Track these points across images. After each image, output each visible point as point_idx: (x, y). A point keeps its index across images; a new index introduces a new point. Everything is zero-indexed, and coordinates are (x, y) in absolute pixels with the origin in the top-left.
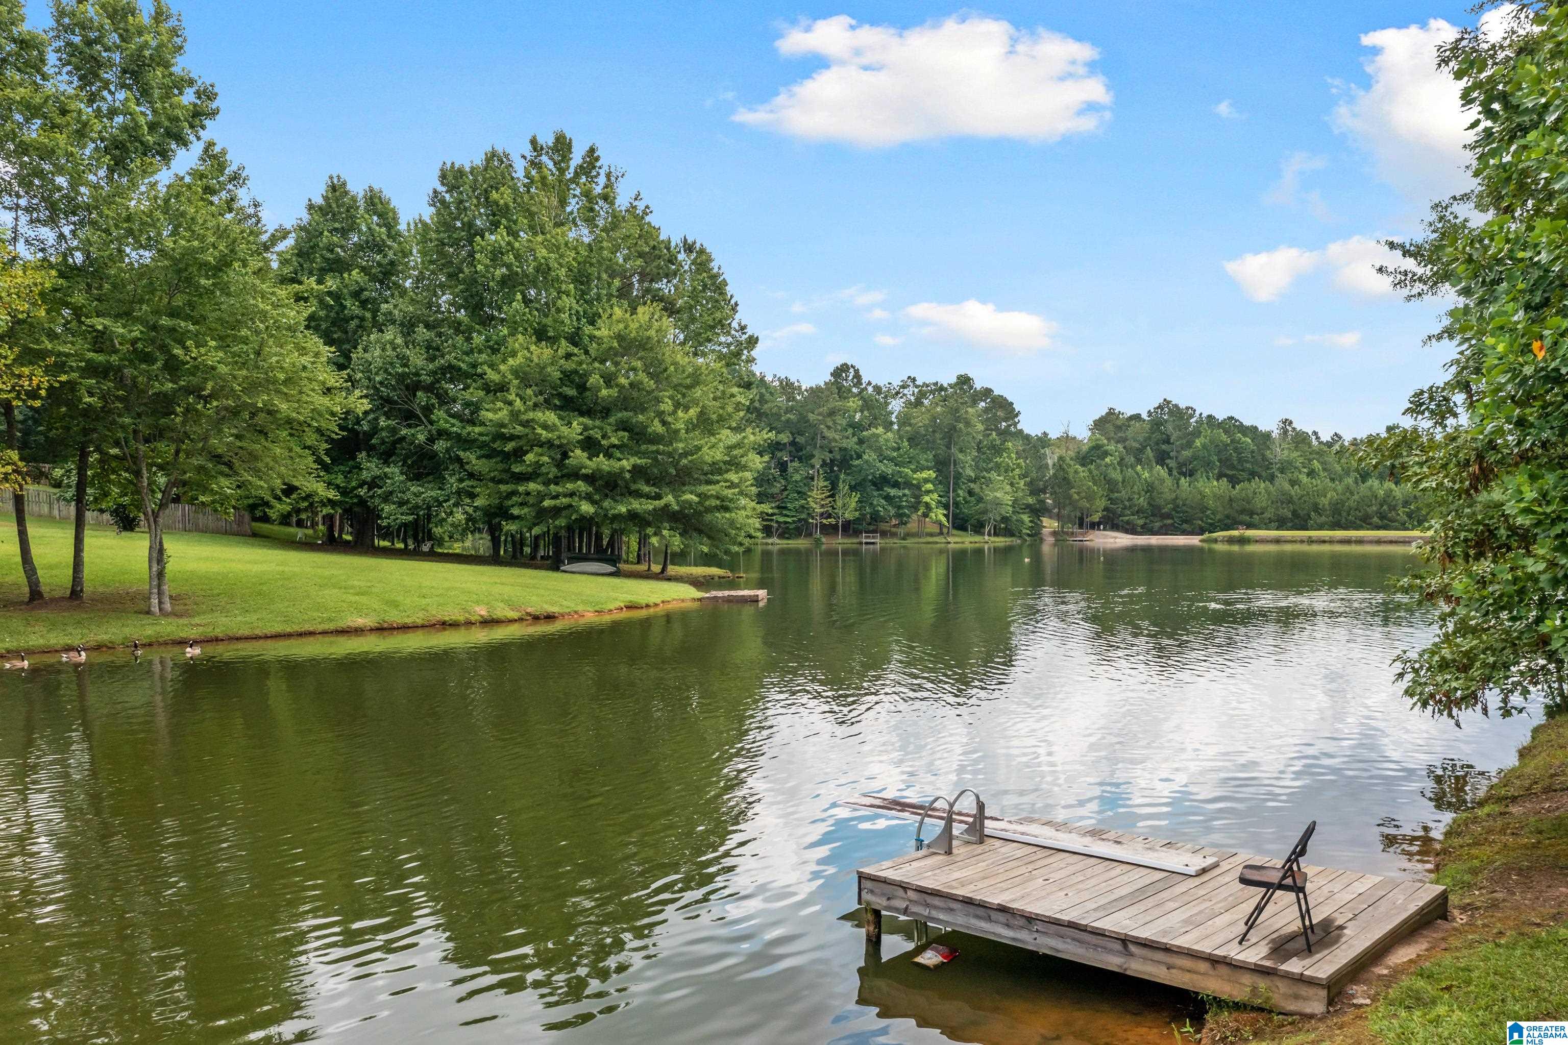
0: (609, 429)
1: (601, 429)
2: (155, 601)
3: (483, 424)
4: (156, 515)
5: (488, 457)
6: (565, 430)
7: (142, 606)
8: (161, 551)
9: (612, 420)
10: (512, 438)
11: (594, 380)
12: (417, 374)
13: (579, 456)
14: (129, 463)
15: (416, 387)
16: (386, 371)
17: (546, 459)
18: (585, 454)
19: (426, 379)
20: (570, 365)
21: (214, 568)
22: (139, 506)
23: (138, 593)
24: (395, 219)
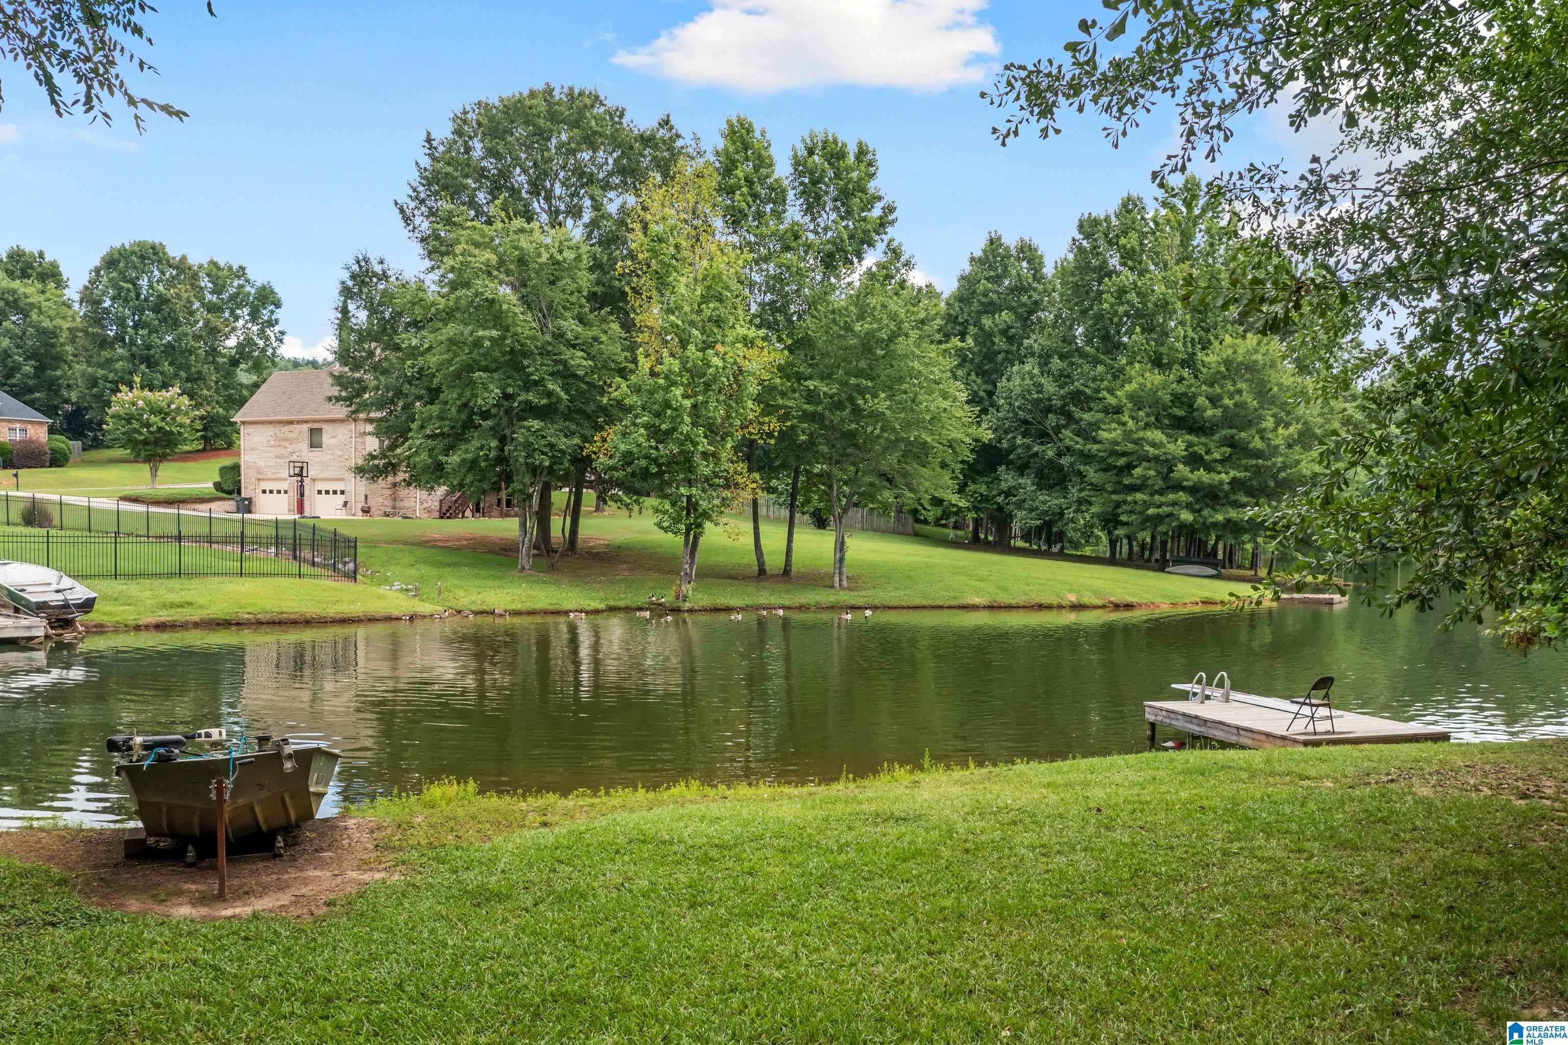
0: (1212, 445)
1: (1205, 445)
2: (837, 579)
3: (1100, 442)
4: (840, 518)
5: (1105, 470)
6: (1171, 447)
7: (828, 582)
8: (843, 543)
9: (1216, 437)
10: (1124, 454)
11: (1201, 401)
12: (1049, 399)
13: (1182, 470)
14: (825, 479)
15: (1049, 410)
16: (1024, 397)
17: (1152, 473)
18: (1188, 469)
19: (1057, 403)
20: (1181, 389)
21: (879, 558)
22: (830, 509)
23: (826, 574)
24: (1041, 264)
